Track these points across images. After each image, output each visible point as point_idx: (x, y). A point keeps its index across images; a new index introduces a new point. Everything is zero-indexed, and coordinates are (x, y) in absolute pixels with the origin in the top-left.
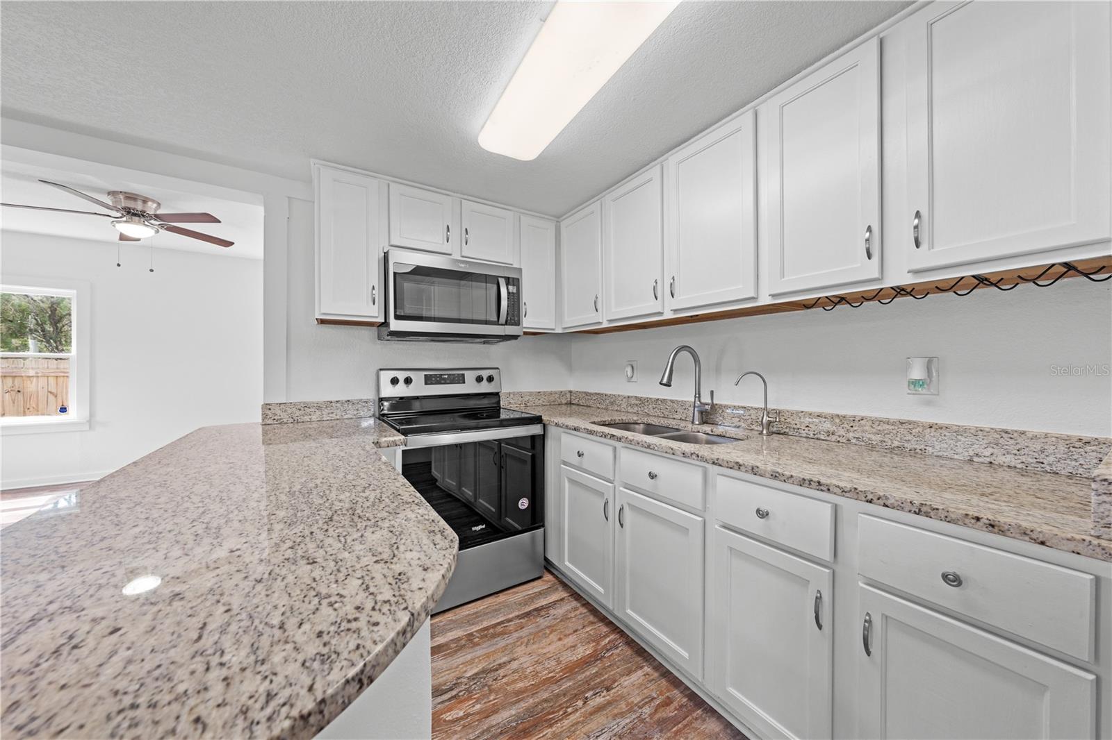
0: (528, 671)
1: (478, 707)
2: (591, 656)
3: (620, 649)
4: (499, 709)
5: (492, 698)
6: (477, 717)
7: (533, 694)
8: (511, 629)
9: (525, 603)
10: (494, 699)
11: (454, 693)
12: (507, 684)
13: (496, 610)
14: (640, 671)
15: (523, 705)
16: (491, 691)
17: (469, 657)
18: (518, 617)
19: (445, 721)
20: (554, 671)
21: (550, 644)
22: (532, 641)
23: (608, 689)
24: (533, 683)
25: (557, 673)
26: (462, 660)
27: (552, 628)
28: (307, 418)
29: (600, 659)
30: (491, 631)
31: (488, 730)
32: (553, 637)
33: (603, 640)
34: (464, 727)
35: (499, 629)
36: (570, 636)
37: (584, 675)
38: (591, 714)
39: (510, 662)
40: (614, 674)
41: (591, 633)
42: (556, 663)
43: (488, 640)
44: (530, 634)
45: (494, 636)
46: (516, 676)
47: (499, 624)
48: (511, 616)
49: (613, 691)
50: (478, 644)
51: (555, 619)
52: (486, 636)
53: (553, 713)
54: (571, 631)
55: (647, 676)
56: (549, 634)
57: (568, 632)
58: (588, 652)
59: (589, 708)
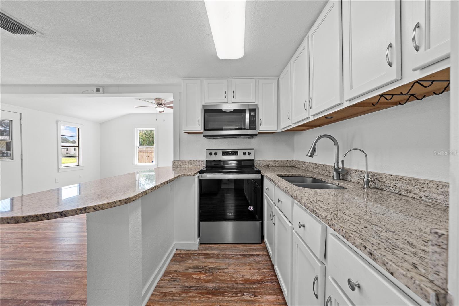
0: (230, 275)
1: (205, 278)
2: (258, 280)
3: (273, 284)
4: (210, 282)
5: (211, 277)
6: (202, 281)
7: (225, 283)
8: (235, 258)
9: (247, 251)
10: (211, 278)
11: (201, 270)
12: (219, 275)
13: (234, 250)
14: (276, 297)
15: (219, 285)
16: (212, 275)
17: (213, 261)
18: (240, 255)
19: (193, 277)
20: (239, 279)
21: (244, 269)
22: (239, 265)
23: (255, 296)
24: (228, 279)
25: (239, 280)
26: (211, 261)
27: (250, 264)
28: (184, 166)
29: (261, 283)
30: (227, 256)
31: (203, 286)
32: (248, 267)
33: (268, 277)
34: (196, 281)
35: (230, 256)
36: (255, 270)
37: (250, 286)
38: (241, 301)
39: (225, 269)
40: (263, 292)
41: (265, 272)
42: (242, 277)
43: (224, 258)
44: (240, 263)
45: (226, 258)
46: (224, 274)
47: (231, 255)
48: (238, 254)
49: (257, 298)
50: (219, 258)
51: (254, 261)
52: (224, 257)
53: (227, 293)
54: (257, 268)
55: (277, 300)
56: (247, 266)
57: (255, 268)
58: (258, 279)
59: (242, 298)
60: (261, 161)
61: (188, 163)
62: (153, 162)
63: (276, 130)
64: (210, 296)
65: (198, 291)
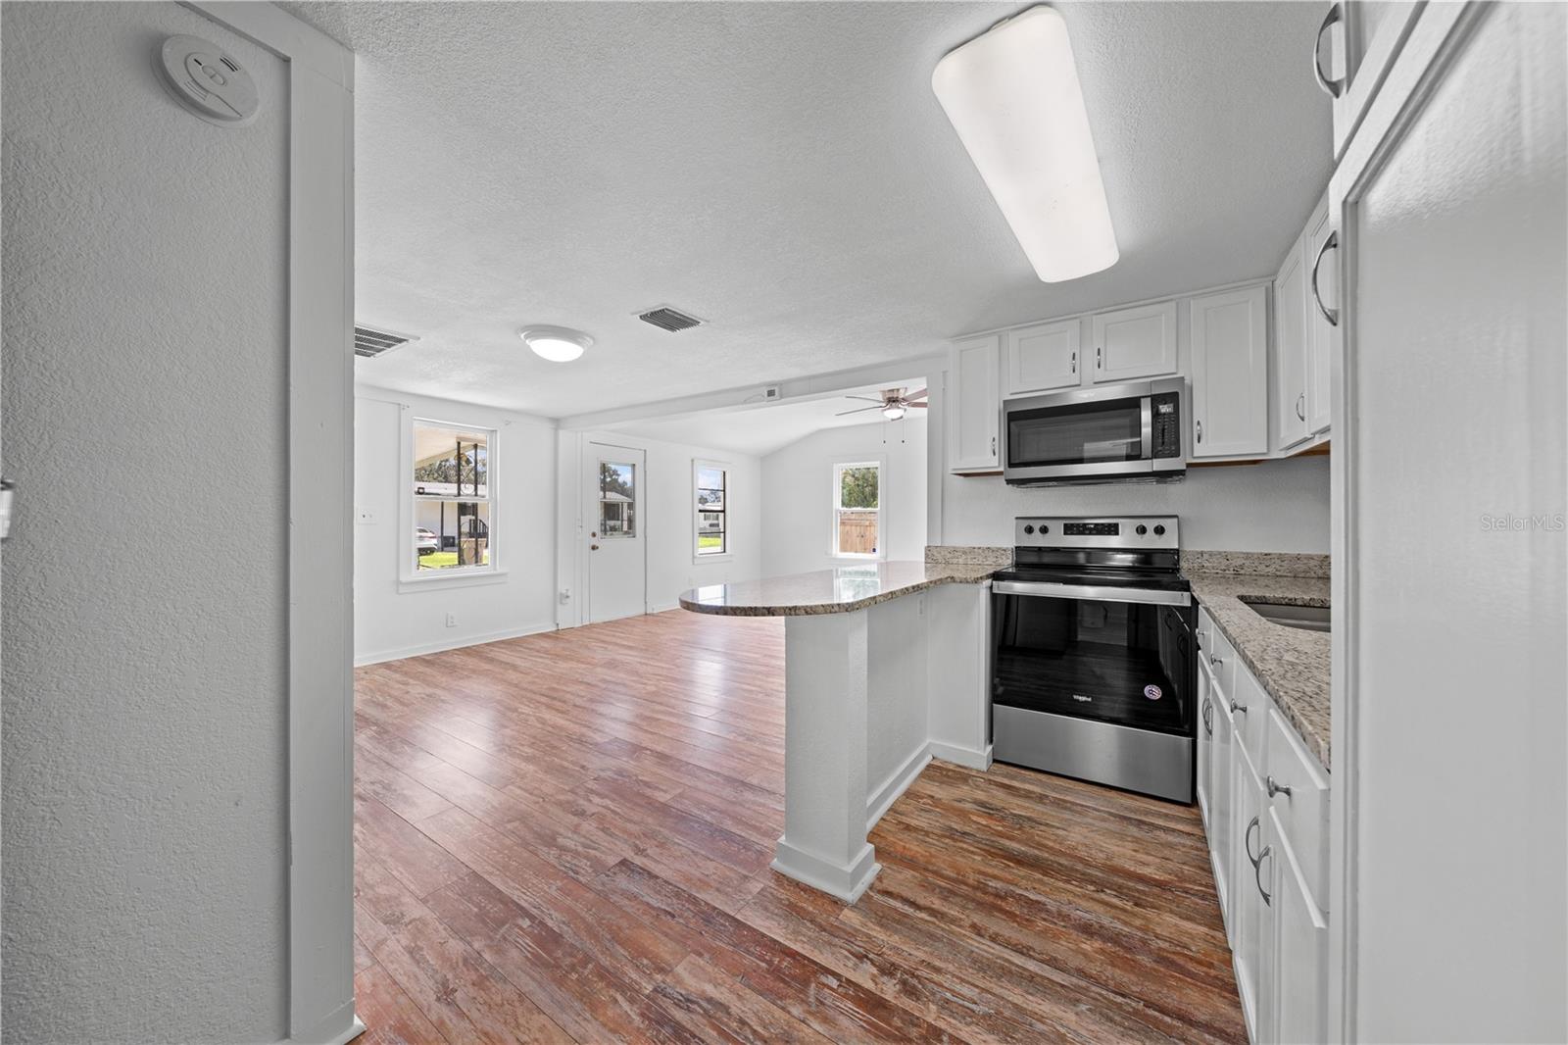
0: (1069, 843)
1: (1000, 828)
2: (1155, 880)
3: (1203, 901)
4: (1014, 840)
5: (1016, 832)
6: (993, 832)
7: (1053, 854)
8: (1089, 814)
9: (1136, 811)
10: (1017, 834)
12: (1038, 835)
14: (1203, 929)
15: (1037, 852)
16: (1019, 829)
17: (1027, 805)
18: (1111, 814)
19: (970, 818)
20: (1095, 859)
21: (1117, 846)
22: (1100, 833)
23: (1136, 904)
24: (1063, 850)
25: (1095, 861)
26: (1019, 802)
27: (1136, 840)
28: (955, 561)
29: (1164, 889)
30: (1069, 805)
31: (993, 841)
32: (1130, 845)
33: (1192, 884)
34: (979, 828)
35: (1079, 808)
36: (1152, 857)
37: (1125, 882)
38: (1092, 899)
39: (1058, 828)
40: (1164, 906)
41: (1186, 872)
42: (1105, 857)
43: (1057, 807)
44: (1107, 829)
45: (1066, 808)
46: (1053, 837)
47: (1082, 806)
48: (1102, 808)
49: (1143, 910)
50: (1044, 804)
51: (1153, 838)
52: (1058, 804)
53: (1056, 872)
54: (1159, 855)
55: (1205, 935)
56: (1128, 841)
57: (1153, 853)
58: (1157, 877)
59: (1096, 895)
60: (1206, 556)
61: (965, 553)
62: (874, 550)
63: (1264, 454)
64: (1011, 864)
65: (980, 846)
